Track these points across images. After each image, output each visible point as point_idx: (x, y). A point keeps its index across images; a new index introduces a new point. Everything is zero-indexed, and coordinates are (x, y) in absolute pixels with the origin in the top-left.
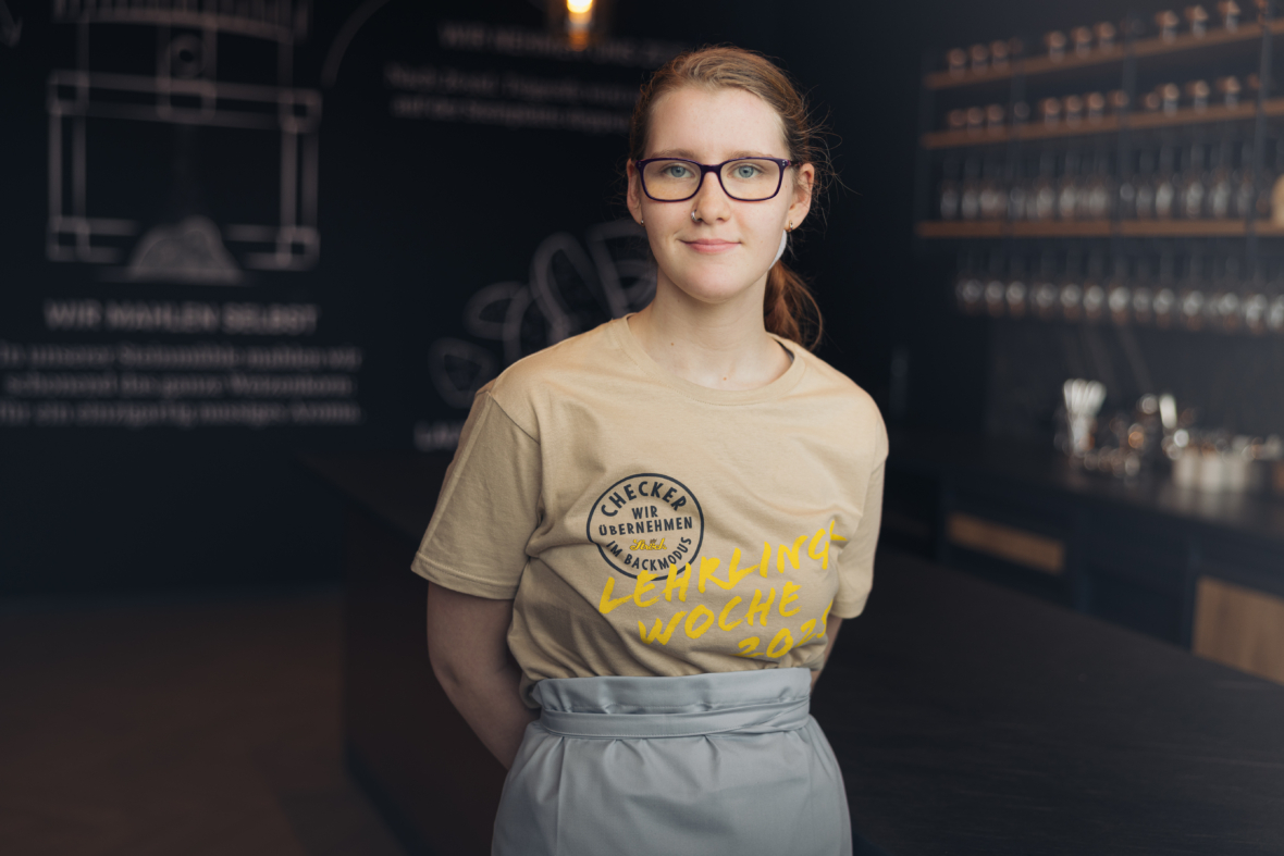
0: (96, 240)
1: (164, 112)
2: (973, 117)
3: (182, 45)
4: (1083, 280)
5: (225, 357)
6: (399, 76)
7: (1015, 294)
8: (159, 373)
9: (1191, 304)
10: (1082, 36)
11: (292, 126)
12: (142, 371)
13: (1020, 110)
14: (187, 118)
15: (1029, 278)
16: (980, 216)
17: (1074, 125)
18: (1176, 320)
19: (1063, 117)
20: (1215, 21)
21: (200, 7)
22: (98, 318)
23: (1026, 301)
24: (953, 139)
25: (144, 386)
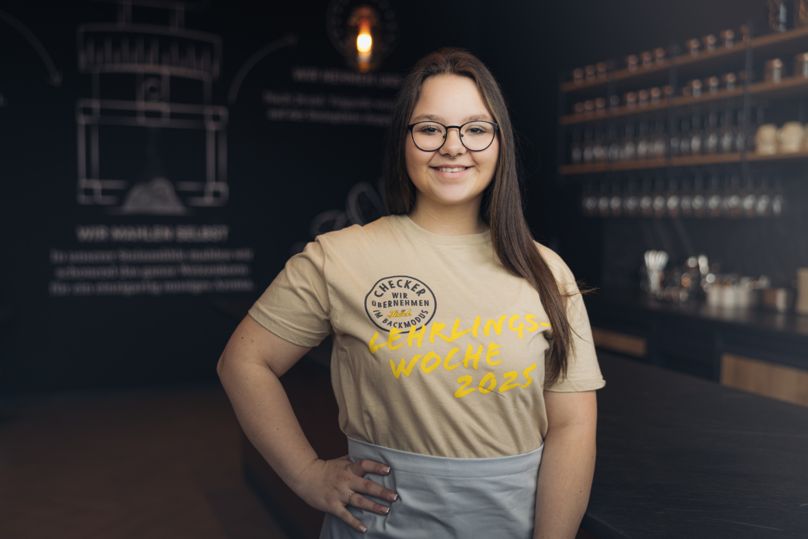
0: (105, 192)
1: (142, 121)
2: (588, 106)
3: (151, 83)
4: (652, 194)
5: (177, 255)
6: (271, 97)
7: (615, 203)
8: (140, 265)
9: (713, 202)
10: (646, 57)
11: (212, 126)
12: (132, 264)
13: (614, 101)
14: (154, 123)
15: (623, 195)
16: (594, 160)
17: (644, 106)
18: (705, 212)
19: (637, 102)
20: (720, 43)
21: (160, 62)
22: (107, 235)
23: (621, 207)
24: (577, 119)
25: (133, 272)
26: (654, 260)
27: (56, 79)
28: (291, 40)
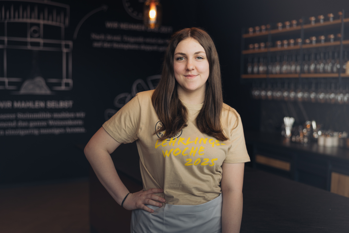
0: (10, 83)
1: (29, 47)
2: (256, 46)
3: (34, 28)
4: (289, 90)
5: (47, 115)
6: (94, 36)
8: (29, 120)
9: (322, 96)
10: (288, 23)
11: (65, 50)
12: (24, 120)
13: (269, 44)
14: (36, 49)
15: (273, 90)
16: (258, 72)
17: (286, 47)
18: (317, 101)
19: (283, 45)
20: (326, 19)
21: (39, 18)
22: (11, 105)
23: (272, 95)
24: (250, 52)
25: (25, 124)
26: (289, 121)
28: (105, 8)
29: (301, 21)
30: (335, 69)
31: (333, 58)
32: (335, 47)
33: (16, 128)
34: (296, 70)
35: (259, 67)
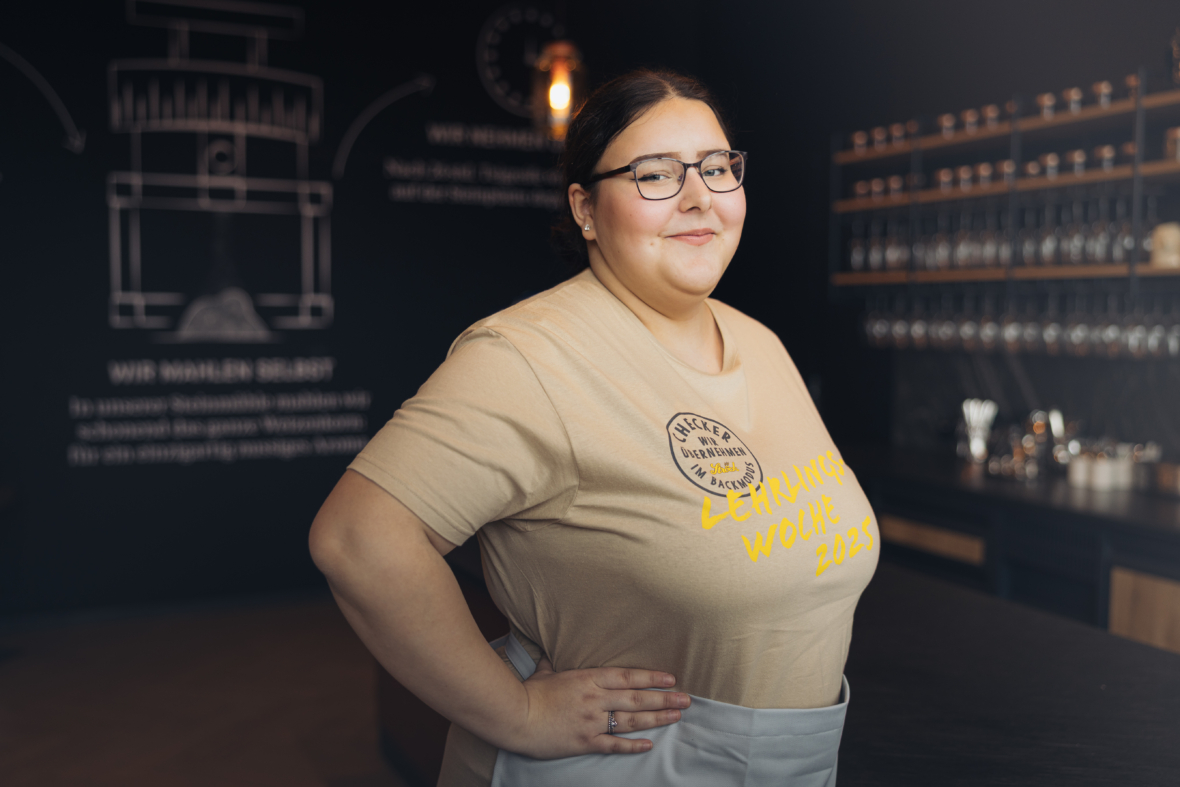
0: (151, 310)
1: (205, 203)
2: (877, 186)
3: (219, 147)
4: (978, 318)
5: (258, 402)
6: (395, 168)
7: (918, 330)
8: (204, 417)
9: (1078, 334)
10: (970, 117)
11: (309, 211)
12: (190, 417)
13: (916, 179)
14: (223, 207)
15: (928, 317)
16: (884, 266)
17: (965, 188)
18: (1064, 349)
19: (956, 183)
20: (1090, 100)
21: (232, 117)
22: (154, 374)
23: (927, 335)
24: (859, 204)
25: (192, 429)
26: (978, 414)
27: (77, 142)
28: (425, 83)
29: (1012, 107)
30: (1118, 253)
31: (1112, 216)
32: (1119, 184)
33: (168, 440)
34: (997, 257)
35: (884, 248)
